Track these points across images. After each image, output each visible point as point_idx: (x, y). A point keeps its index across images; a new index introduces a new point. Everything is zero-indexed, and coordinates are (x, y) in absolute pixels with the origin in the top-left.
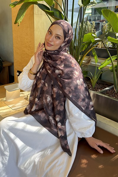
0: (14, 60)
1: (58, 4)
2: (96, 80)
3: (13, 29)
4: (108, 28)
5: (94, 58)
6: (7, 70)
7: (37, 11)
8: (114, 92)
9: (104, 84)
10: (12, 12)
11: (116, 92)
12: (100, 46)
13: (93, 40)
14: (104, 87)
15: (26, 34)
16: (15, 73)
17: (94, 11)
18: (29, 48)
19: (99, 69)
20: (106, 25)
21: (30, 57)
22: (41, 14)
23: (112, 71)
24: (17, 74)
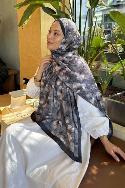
0: (20, 66)
1: (65, 6)
2: (107, 86)
3: (19, 34)
4: (119, 32)
5: (104, 63)
6: (12, 78)
7: (44, 15)
9: (114, 90)
10: (18, 16)
12: (111, 51)
13: (102, 44)
14: (115, 93)
15: (33, 38)
16: (21, 80)
17: (105, 18)
18: (36, 54)
19: (109, 73)
20: (116, 29)
21: (37, 64)
22: (48, 18)
23: (122, 76)
24: (23, 81)
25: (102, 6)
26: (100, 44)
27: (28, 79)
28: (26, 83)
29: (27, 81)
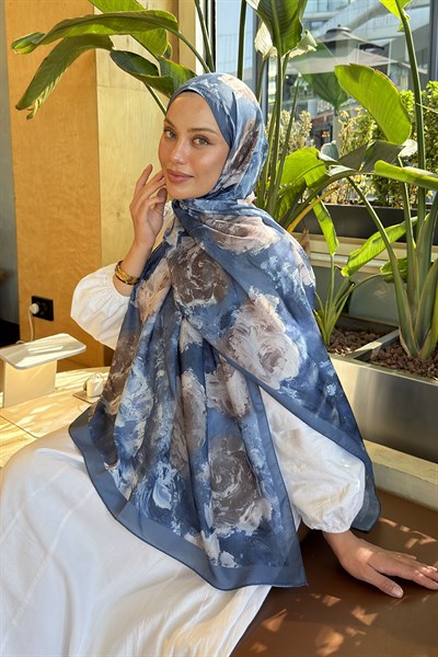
0: (19, 256)
2: (335, 318)
3: (14, 143)
5: (324, 240)
7: (108, 76)
8: (401, 355)
9: (359, 331)
10: (10, 79)
11: (409, 355)
13: (312, 177)
14: (363, 339)
15: (67, 157)
16: (21, 305)
18: (79, 211)
19: (344, 273)
21: (84, 245)
22: (123, 87)
23: (389, 281)
24: (30, 308)
25: (310, 47)
27: (49, 297)
28: (42, 313)
29: (46, 309)
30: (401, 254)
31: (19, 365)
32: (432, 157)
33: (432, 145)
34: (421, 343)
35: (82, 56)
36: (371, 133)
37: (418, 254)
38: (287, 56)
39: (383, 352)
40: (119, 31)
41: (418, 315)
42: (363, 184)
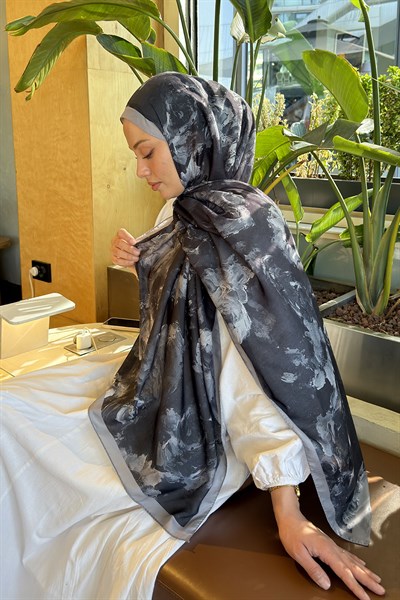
0: (20, 224)
3: (15, 121)
5: (291, 209)
7: (97, 59)
8: (357, 312)
9: (322, 291)
11: (364, 312)
13: (282, 152)
14: (324, 298)
15: (62, 134)
16: (22, 268)
18: (73, 184)
19: (307, 239)
20: (320, 105)
21: (78, 214)
22: (112, 69)
23: (346, 246)
24: (31, 271)
25: (280, 34)
26: (278, 151)
27: (47, 261)
28: (41, 276)
29: (44, 271)
30: (358, 221)
31: (13, 321)
32: (391, 135)
33: (391, 124)
34: (374, 301)
35: (74, 41)
36: (337, 113)
37: (373, 222)
38: (259, 41)
39: (340, 309)
40: (105, 17)
41: (372, 275)
42: (331, 160)
